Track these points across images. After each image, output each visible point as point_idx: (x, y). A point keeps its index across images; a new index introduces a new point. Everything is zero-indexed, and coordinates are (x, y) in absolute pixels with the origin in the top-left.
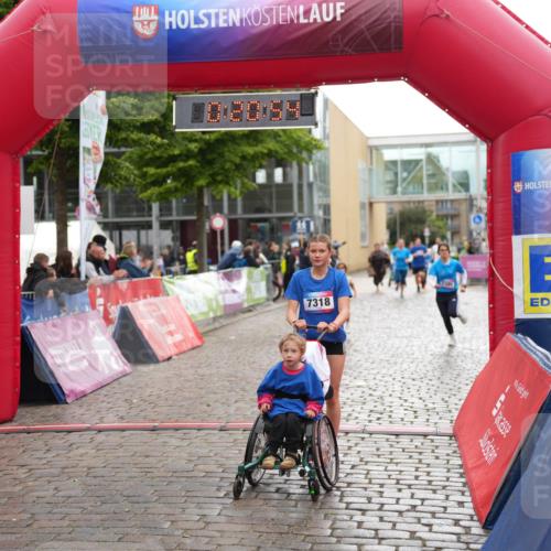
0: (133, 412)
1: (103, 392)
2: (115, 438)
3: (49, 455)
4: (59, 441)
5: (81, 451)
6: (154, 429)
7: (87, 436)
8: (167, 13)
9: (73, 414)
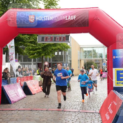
0: (27, 106)
1: (20, 101)
2: (22, 112)
3: (7, 116)
4: (9, 113)
5: (15, 115)
6: (31, 110)
7: (16, 112)
8: (36, 17)
9: (13, 106)
